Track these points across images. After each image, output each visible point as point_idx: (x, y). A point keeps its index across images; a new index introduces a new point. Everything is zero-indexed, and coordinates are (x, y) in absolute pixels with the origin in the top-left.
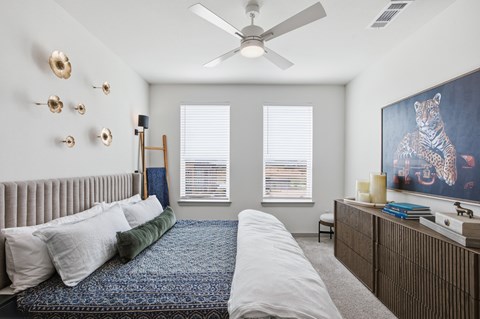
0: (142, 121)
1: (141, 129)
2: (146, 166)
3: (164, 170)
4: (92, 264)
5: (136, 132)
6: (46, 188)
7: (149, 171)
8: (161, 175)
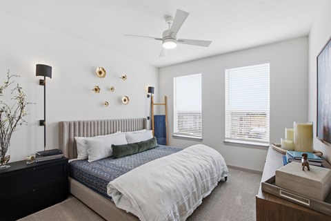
0: (151, 90)
1: (150, 94)
2: (155, 114)
3: (164, 116)
4: (99, 157)
5: (148, 96)
6: (87, 124)
7: (155, 116)
8: (162, 119)
